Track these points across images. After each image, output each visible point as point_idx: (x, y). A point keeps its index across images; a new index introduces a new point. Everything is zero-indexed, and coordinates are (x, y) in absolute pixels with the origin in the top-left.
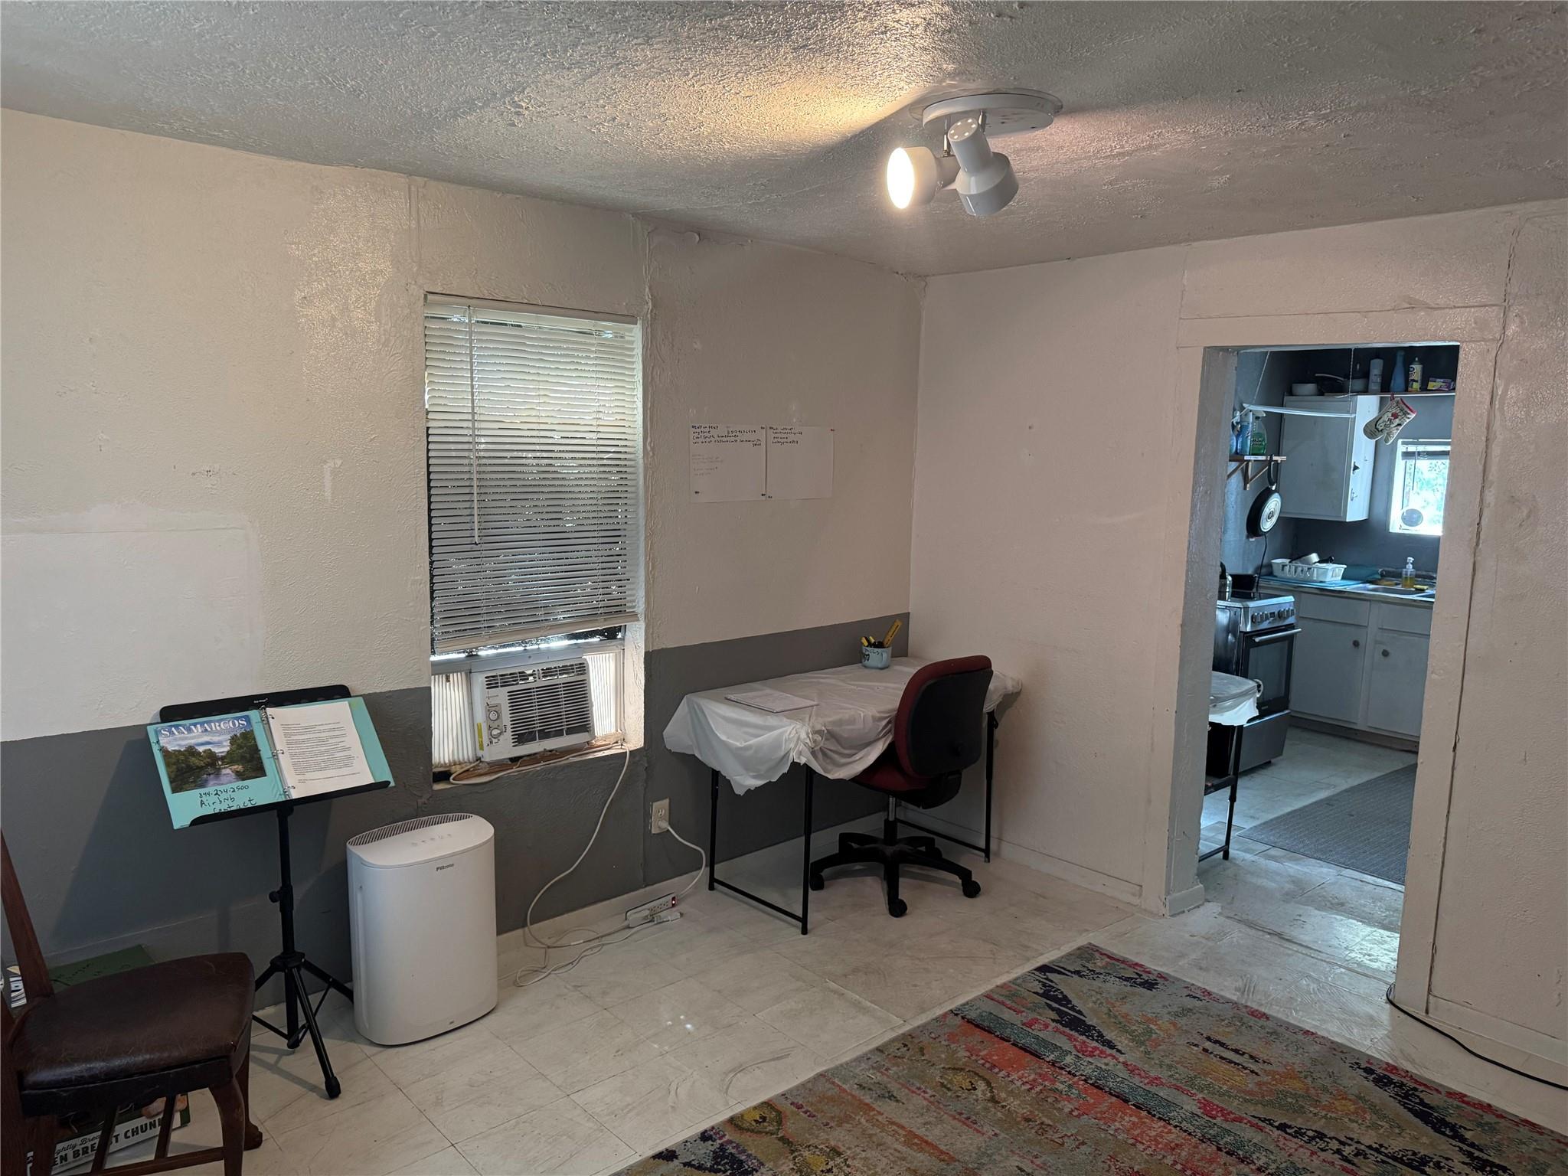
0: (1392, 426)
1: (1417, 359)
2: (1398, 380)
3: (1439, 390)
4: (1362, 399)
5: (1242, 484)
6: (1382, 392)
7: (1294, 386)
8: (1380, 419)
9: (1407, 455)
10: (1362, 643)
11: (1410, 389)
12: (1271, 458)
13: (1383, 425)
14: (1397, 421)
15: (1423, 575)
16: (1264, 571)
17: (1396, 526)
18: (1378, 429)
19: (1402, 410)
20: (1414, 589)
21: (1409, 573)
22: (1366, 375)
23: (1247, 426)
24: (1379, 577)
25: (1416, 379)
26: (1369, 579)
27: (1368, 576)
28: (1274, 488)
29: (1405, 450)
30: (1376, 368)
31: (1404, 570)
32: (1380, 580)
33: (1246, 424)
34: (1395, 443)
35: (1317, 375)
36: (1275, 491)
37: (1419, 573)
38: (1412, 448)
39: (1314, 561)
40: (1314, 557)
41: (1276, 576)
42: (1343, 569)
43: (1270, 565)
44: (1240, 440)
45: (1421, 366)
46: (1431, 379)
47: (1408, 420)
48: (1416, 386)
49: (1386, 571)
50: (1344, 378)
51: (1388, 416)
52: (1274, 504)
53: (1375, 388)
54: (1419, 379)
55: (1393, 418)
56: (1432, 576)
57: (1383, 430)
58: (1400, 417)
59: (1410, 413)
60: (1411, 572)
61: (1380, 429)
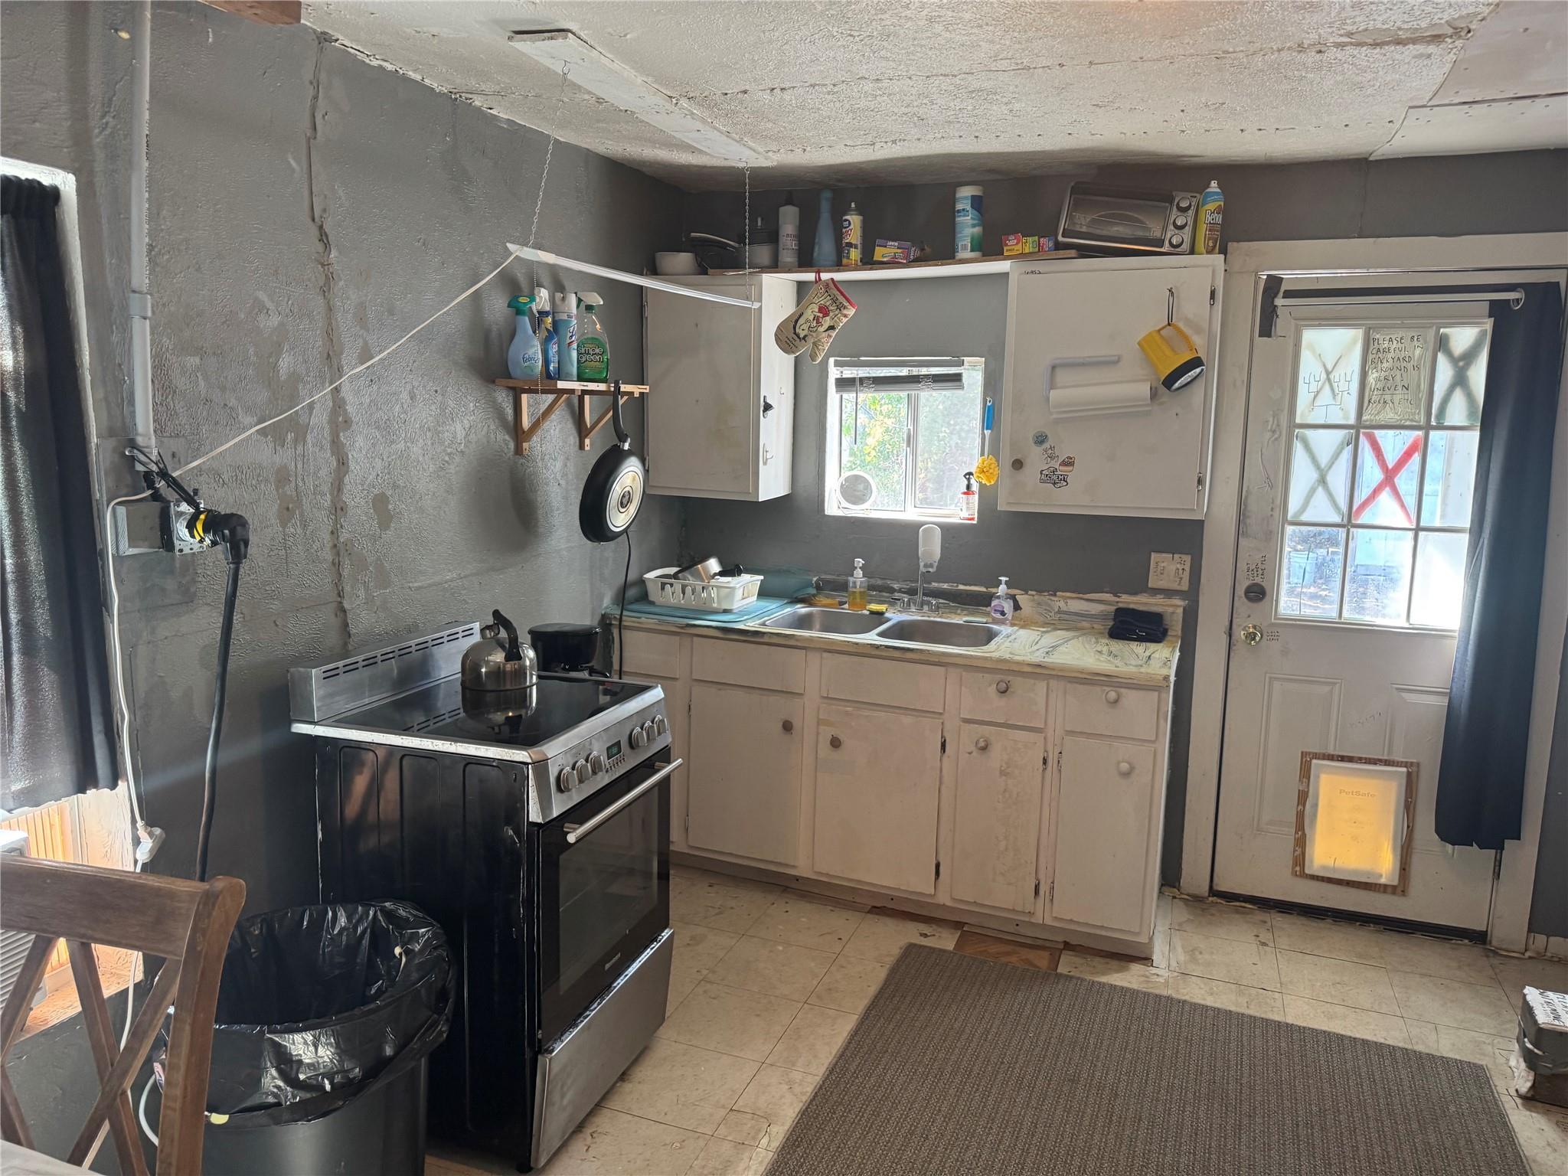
0: (821, 329)
1: (853, 205)
2: (825, 247)
3: (892, 264)
4: (769, 280)
5: (573, 439)
6: (800, 266)
7: (659, 255)
8: (800, 316)
9: (843, 384)
10: (797, 723)
11: (845, 261)
12: (617, 388)
13: (805, 327)
14: (827, 322)
15: (879, 586)
16: (632, 593)
17: (834, 505)
18: (797, 336)
19: (834, 301)
20: (866, 612)
21: (858, 584)
22: (772, 237)
23: (567, 323)
24: (814, 591)
25: (854, 242)
26: (800, 595)
27: (799, 590)
28: (626, 446)
29: (839, 376)
30: (789, 221)
31: (851, 579)
32: (814, 595)
33: (564, 317)
34: (825, 362)
35: (693, 234)
36: (630, 453)
37: (873, 581)
38: (849, 373)
39: (712, 572)
40: (713, 565)
41: (652, 603)
42: (759, 583)
43: (642, 582)
44: (553, 349)
45: (861, 218)
46: (878, 241)
47: (845, 320)
48: (855, 255)
49: (822, 580)
50: (739, 243)
51: (812, 311)
52: (629, 477)
53: (789, 260)
54: (859, 243)
55: (821, 315)
56: (892, 588)
57: (805, 336)
58: (831, 314)
59: (850, 307)
60: (861, 582)
61: (802, 336)
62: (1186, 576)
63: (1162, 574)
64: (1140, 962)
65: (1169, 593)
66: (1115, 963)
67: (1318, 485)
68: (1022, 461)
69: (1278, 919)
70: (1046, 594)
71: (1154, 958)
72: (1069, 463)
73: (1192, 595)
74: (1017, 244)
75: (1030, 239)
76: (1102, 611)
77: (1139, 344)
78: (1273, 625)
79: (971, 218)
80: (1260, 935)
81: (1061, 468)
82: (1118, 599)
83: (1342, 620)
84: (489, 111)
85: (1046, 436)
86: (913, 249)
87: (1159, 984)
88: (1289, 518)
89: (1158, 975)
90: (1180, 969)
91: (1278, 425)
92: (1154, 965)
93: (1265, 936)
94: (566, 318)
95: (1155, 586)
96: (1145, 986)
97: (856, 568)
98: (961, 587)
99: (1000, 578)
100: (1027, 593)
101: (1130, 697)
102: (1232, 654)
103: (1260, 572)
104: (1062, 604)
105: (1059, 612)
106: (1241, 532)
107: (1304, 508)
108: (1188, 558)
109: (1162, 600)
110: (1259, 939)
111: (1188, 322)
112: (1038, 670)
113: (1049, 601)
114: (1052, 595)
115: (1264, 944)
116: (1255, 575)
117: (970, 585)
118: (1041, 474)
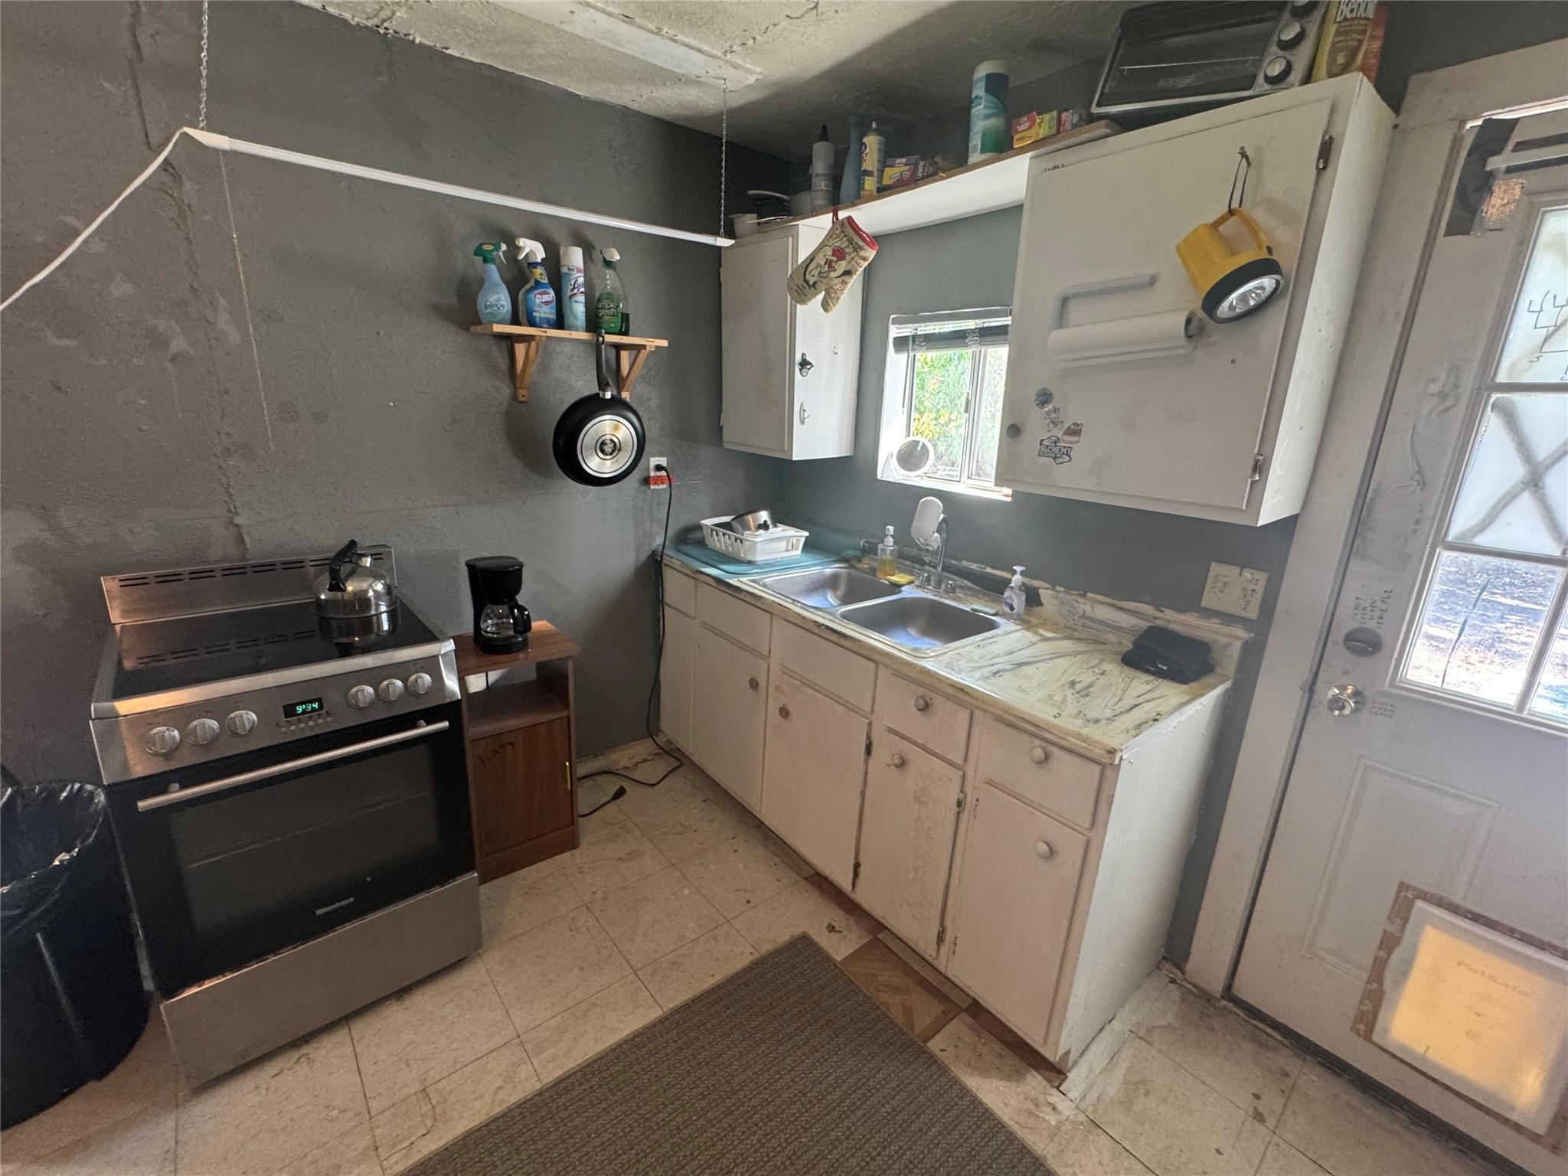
0: (833, 275)
1: (874, 125)
2: (849, 179)
3: (901, 187)
8: (811, 261)
9: (901, 343)
10: (761, 683)
11: (862, 192)
12: (600, 337)
13: (816, 272)
14: (842, 266)
17: (889, 470)
18: (807, 282)
19: (849, 241)
20: (887, 582)
21: (888, 552)
23: (568, 275)
24: (858, 553)
25: (871, 168)
26: (845, 555)
28: (608, 396)
29: (897, 335)
30: (820, 160)
31: (883, 546)
33: (565, 270)
38: (907, 331)
40: (764, 516)
41: (706, 547)
42: (804, 538)
43: (700, 527)
45: (879, 137)
46: (890, 161)
47: (865, 263)
48: (870, 183)
51: (824, 255)
52: (608, 425)
54: (875, 169)
55: (835, 259)
56: (923, 560)
57: (815, 283)
58: (848, 257)
59: (866, 247)
60: (891, 551)
61: (811, 283)
62: (1256, 601)
63: (1221, 591)
64: (1047, 1073)
65: (1228, 618)
66: (1011, 1060)
67: (1523, 490)
68: (1019, 426)
69: (1311, 1078)
70: (1075, 593)
71: (1071, 1075)
72: (1075, 431)
73: (1262, 624)
74: (1030, 127)
75: (1047, 117)
76: (1134, 626)
77: (1178, 249)
78: (1384, 694)
79: (985, 106)
80: (1262, 1097)
81: (1066, 438)
82: (1158, 614)
83: (1524, 715)
84: (445, 51)
85: (1051, 394)
86: (922, 164)
87: (1045, 1125)
88: (1450, 538)
89: (1054, 1108)
90: (1095, 1111)
91: (1456, 386)
92: (1061, 1088)
93: (1272, 1102)
94: (567, 271)
95: (1209, 606)
96: (1022, 1119)
97: (887, 536)
98: (989, 570)
99: (1014, 568)
100: (1053, 589)
101: (1062, 762)
102: (1308, 719)
103: (1378, 613)
104: (1088, 608)
105: (1084, 616)
106: (1354, 550)
107: (1484, 526)
108: (1262, 577)
109: (1216, 626)
110: (1256, 1103)
111: (1271, 205)
112: (960, 695)
113: (1074, 603)
114: (1080, 595)
115: (1259, 1117)
116: (1368, 616)
117: (998, 569)
118: (1041, 444)
